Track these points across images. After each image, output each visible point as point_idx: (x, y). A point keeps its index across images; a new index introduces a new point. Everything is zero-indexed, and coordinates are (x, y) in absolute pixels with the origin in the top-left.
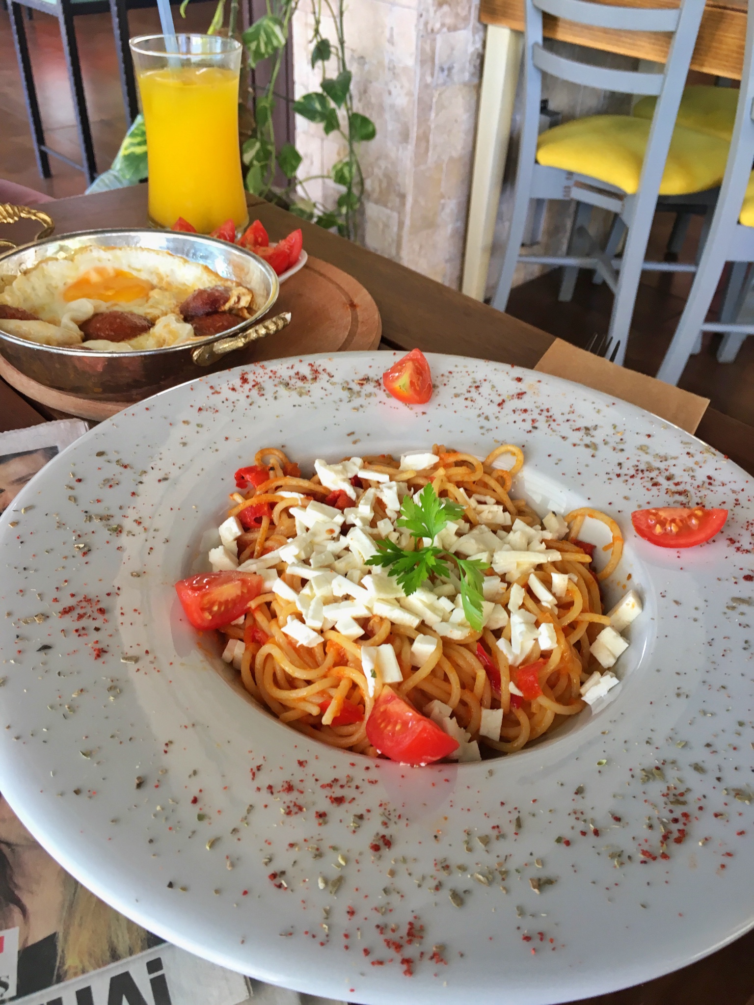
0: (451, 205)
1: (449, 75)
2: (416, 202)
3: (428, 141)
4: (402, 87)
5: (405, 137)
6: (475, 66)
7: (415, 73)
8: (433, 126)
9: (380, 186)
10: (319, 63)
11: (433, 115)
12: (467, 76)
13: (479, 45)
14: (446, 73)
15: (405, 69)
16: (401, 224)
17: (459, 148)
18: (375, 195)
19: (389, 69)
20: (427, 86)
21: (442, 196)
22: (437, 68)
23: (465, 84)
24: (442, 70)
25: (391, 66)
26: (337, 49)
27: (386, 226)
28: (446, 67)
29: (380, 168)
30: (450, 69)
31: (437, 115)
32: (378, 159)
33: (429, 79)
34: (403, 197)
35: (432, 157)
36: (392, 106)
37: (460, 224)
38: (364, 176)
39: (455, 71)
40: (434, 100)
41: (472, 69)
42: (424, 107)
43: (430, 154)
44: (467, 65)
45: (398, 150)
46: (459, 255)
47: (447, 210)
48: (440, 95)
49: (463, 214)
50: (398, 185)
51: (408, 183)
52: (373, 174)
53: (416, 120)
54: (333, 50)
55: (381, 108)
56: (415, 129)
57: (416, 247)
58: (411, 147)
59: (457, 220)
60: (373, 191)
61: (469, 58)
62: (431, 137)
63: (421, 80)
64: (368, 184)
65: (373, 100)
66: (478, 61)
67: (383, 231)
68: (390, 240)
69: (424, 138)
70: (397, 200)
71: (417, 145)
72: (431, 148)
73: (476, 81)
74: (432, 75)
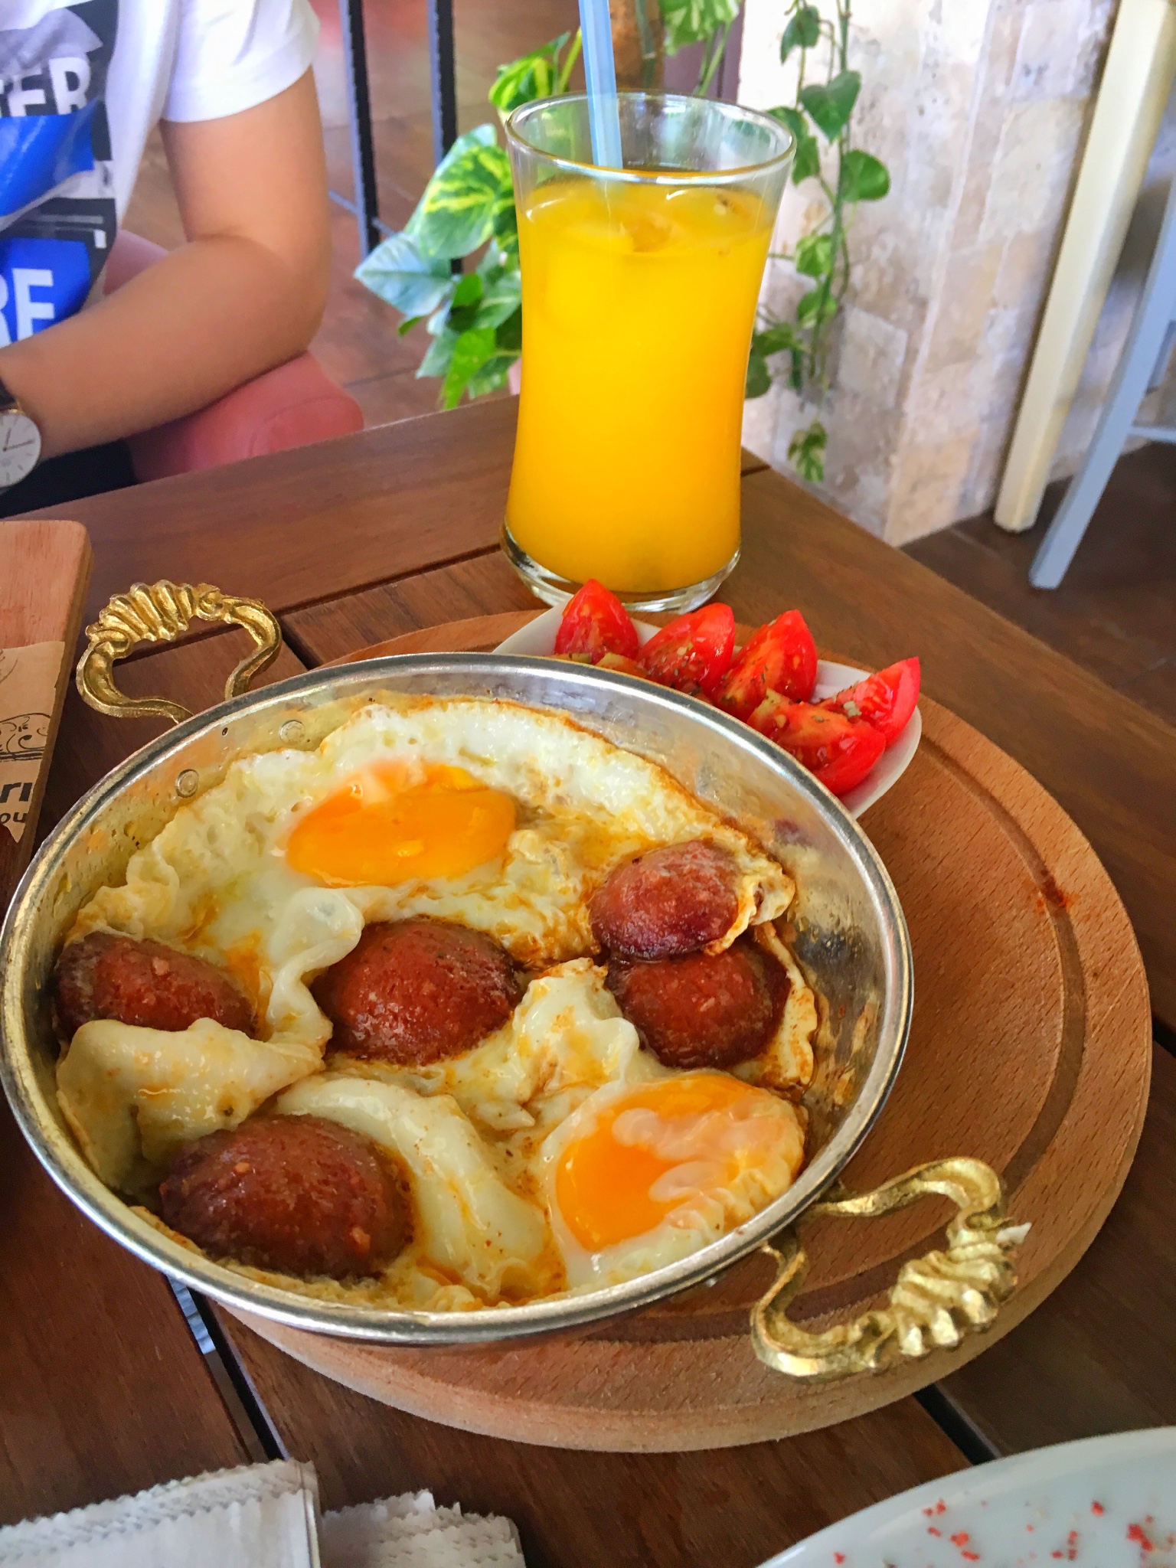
0: (1008, 321)
1: (1037, 83)
2: (945, 313)
3: (982, 203)
4: (947, 102)
5: (941, 194)
6: (1086, 65)
7: (977, 77)
8: (995, 176)
9: (880, 280)
10: (796, 52)
11: (999, 154)
12: (1069, 84)
13: (1100, 27)
14: (1033, 77)
15: (958, 69)
16: (911, 353)
17: (1038, 214)
18: (869, 296)
19: (926, 66)
20: (995, 102)
21: (994, 304)
22: (1018, 68)
23: (1064, 99)
24: (1028, 72)
25: (931, 62)
26: (832, 27)
27: (882, 353)
28: (1034, 67)
29: (884, 247)
30: (1041, 71)
31: (1006, 155)
32: (881, 231)
33: (1000, 89)
34: (922, 304)
35: (986, 232)
36: (923, 137)
37: (1018, 354)
38: (852, 259)
39: (1049, 73)
40: (1005, 127)
41: (1081, 72)
42: (985, 140)
43: (983, 226)
44: (1074, 63)
45: (923, 219)
46: (1007, 409)
47: (999, 329)
48: (1017, 117)
49: (1027, 334)
50: (916, 281)
51: (935, 280)
52: (868, 257)
53: (965, 167)
54: (824, 28)
55: (902, 137)
56: (963, 180)
57: (934, 395)
58: (951, 214)
59: (1013, 346)
60: (866, 286)
61: (1078, 50)
62: (990, 197)
63: (985, 90)
64: (857, 274)
65: (887, 122)
66: (1094, 57)
67: (875, 363)
68: (886, 379)
69: (977, 198)
70: (911, 308)
71: (962, 211)
72: (986, 216)
73: (1085, 93)
74: (1008, 82)
